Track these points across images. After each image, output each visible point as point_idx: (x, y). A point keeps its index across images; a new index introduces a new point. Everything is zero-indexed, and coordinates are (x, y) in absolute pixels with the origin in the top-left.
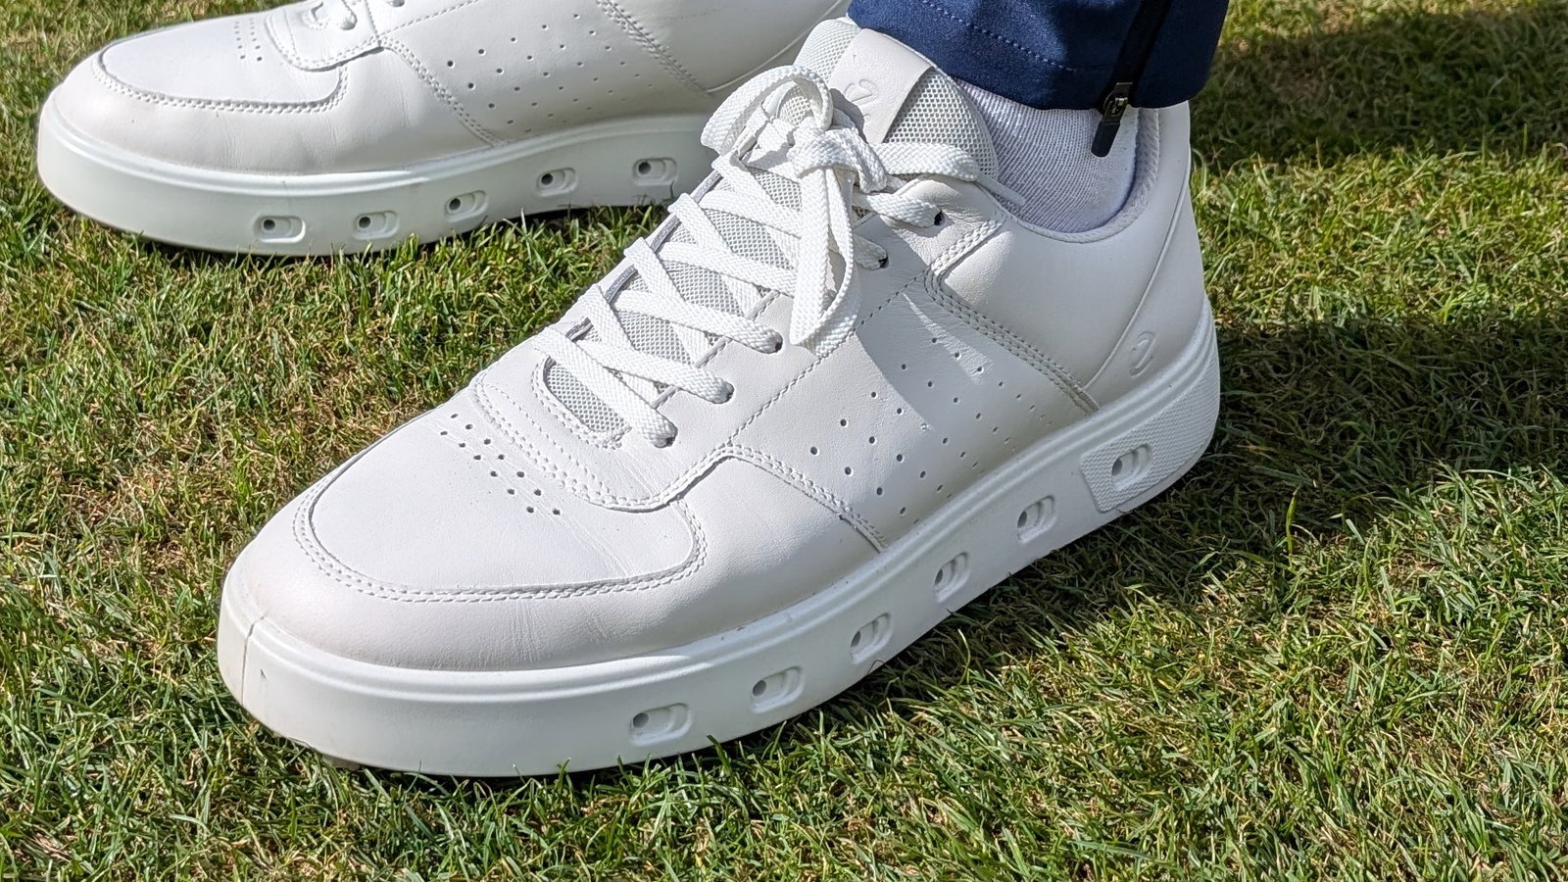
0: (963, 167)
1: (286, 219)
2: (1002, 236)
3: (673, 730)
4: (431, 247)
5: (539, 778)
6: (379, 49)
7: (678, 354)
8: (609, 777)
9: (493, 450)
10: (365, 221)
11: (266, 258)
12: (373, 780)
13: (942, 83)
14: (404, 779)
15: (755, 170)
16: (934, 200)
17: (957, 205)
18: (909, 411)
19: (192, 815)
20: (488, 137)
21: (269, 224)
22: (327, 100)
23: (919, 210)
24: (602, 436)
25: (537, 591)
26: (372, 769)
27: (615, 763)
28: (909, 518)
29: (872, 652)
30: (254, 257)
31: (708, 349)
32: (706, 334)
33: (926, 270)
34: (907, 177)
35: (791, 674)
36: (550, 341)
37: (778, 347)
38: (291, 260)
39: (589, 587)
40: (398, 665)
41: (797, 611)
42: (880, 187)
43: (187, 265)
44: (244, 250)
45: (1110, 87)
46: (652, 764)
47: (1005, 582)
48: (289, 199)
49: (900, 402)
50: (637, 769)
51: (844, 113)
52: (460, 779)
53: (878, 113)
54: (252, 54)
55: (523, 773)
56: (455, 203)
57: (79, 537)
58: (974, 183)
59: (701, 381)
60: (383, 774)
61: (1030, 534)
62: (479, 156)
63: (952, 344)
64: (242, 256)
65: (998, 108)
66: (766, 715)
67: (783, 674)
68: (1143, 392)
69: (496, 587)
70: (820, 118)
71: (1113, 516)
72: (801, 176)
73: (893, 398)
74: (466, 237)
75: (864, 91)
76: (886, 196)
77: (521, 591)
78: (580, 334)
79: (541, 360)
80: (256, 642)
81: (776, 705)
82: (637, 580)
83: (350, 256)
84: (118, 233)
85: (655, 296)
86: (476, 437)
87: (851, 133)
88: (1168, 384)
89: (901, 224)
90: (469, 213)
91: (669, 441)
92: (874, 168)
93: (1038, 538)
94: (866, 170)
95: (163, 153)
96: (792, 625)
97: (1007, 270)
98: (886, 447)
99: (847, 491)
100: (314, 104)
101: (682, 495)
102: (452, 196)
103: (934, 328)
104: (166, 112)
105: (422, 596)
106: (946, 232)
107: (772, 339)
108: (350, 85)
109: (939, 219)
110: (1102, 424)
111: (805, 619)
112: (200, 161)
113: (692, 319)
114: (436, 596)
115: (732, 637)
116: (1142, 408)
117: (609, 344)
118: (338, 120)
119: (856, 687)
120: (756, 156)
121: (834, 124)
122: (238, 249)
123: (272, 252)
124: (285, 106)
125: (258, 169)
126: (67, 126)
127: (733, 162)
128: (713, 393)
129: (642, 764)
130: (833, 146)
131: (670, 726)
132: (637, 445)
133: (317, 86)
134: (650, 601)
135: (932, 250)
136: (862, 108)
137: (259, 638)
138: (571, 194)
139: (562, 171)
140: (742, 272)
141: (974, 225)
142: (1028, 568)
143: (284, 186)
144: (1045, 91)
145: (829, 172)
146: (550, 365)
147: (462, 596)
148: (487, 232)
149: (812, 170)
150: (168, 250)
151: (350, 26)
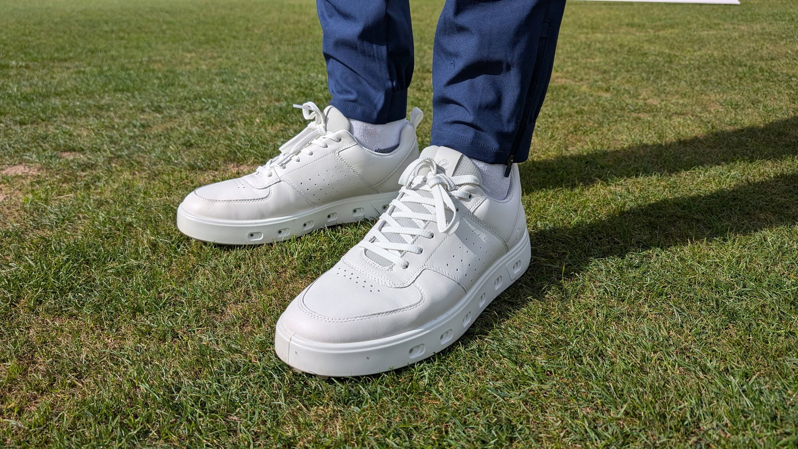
0: (476, 181)
1: (257, 233)
2: (487, 200)
3: (421, 352)
4: (300, 238)
5: (385, 373)
6: (280, 181)
7: (404, 242)
8: (406, 368)
9: (355, 276)
10: (280, 232)
11: (252, 245)
12: (335, 381)
13: (465, 158)
14: (346, 379)
15: (414, 189)
16: (469, 191)
17: (475, 192)
18: (470, 251)
19: (278, 401)
20: (313, 205)
21: (252, 235)
22: (266, 197)
23: (466, 194)
24: (387, 268)
25: (379, 314)
26: (334, 377)
27: (407, 365)
28: (473, 282)
29: (467, 323)
30: (249, 245)
31: (412, 240)
32: (411, 235)
33: (469, 211)
34: (460, 185)
35: (450, 331)
36: (364, 243)
37: (433, 237)
38: (259, 245)
39: (394, 311)
40: (341, 342)
41: (450, 313)
42: (453, 189)
43: (228, 250)
44: (245, 244)
45: (509, 157)
46: (417, 363)
47: (493, 302)
48: (258, 227)
49: (468, 249)
50: (413, 366)
51: (440, 170)
52: (363, 376)
53: (450, 168)
54: (241, 187)
55: (381, 372)
56: (305, 225)
57: (216, 327)
58: (478, 185)
59: (414, 248)
60: (338, 379)
61: (497, 288)
62: (311, 210)
63: (477, 232)
64: (245, 246)
65: (481, 165)
66: (444, 344)
67: (447, 332)
68: (518, 246)
69: (367, 314)
70: (434, 171)
71: (514, 281)
72: (431, 188)
73: (466, 249)
74: (310, 234)
75: (444, 163)
76: (455, 191)
77: (374, 315)
78: (373, 240)
79: (363, 249)
80: (293, 343)
81: (447, 341)
82: (407, 307)
83: (277, 242)
84: (205, 243)
85: (393, 227)
86: (348, 274)
87: (443, 174)
88: (522, 244)
89: (461, 198)
90: (309, 228)
91: (407, 267)
92: (451, 183)
93: (499, 288)
94: (449, 184)
95: (218, 217)
96: (449, 317)
97: (490, 210)
98: (466, 262)
99: (458, 275)
100: (262, 198)
101: (414, 281)
102: (304, 223)
103: (473, 228)
104: (218, 205)
105: (345, 320)
106: (473, 200)
107: (431, 234)
108: (272, 192)
109: (470, 197)
110: (511, 254)
111: (452, 315)
112: (229, 218)
113: (406, 231)
114: (349, 320)
115: (434, 322)
116: (517, 251)
117: (382, 242)
118: (270, 203)
119: (464, 335)
120: (413, 186)
121: (437, 173)
122: (243, 243)
123: (253, 243)
124: (254, 200)
125: (248, 219)
126: (188, 213)
127: (407, 188)
128: (417, 251)
129: (414, 364)
130: (439, 178)
131: (420, 351)
132: (398, 269)
133: (262, 194)
134: (412, 313)
135: (470, 205)
136: (445, 167)
137: (294, 341)
138: (336, 220)
139: (333, 214)
140: (417, 216)
141: (479, 198)
142: (498, 297)
143: (256, 223)
144: (493, 159)
145: (440, 185)
146: (366, 250)
147: (357, 318)
148: (316, 232)
149: (435, 185)
150: (221, 246)
151: (270, 176)
